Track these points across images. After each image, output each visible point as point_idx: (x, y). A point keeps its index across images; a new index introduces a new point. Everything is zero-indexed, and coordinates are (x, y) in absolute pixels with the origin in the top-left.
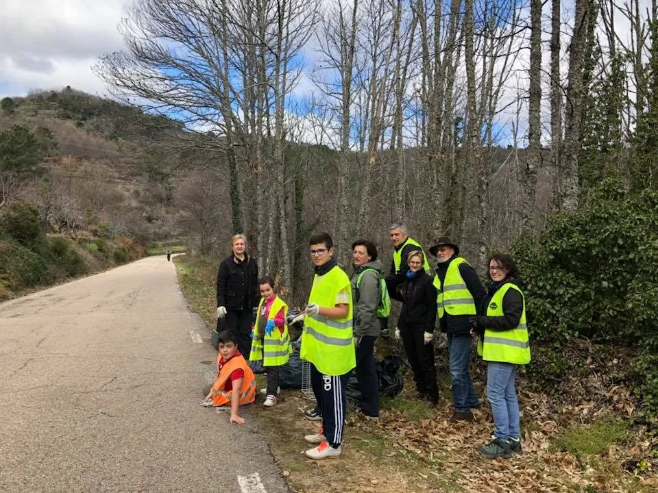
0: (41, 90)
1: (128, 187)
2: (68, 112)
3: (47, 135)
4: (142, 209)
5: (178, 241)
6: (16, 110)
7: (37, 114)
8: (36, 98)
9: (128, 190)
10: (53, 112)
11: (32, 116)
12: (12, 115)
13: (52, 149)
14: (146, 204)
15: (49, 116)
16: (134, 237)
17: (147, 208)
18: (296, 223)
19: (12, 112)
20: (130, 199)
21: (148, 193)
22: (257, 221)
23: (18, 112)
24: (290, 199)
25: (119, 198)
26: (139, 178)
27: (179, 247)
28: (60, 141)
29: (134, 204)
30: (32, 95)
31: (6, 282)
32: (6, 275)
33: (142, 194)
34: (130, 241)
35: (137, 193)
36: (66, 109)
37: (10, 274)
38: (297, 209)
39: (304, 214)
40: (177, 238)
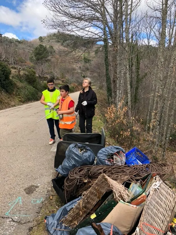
0: (50, 33)
1: (77, 65)
2: (59, 40)
3: (52, 48)
4: (82, 73)
5: (94, 84)
6: (43, 41)
7: (49, 42)
8: (49, 36)
9: (77, 67)
10: (54, 40)
11: (48, 42)
12: (42, 42)
13: (54, 53)
14: (83, 71)
15: (53, 42)
16: (78, 83)
17: (83, 73)
18: (136, 75)
19: (42, 41)
20: (78, 69)
21: (84, 67)
22: (117, 73)
23: (44, 41)
24: (134, 65)
25: (74, 69)
26: (81, 62)
27: (94, 87)
28: (56, 50)
29: (79, 71)
30: (48, 35)
31: (20, 99)
32: (20, 97)
33: (82, 68)
34: (76, 84)
35: (80, 67)
36: (58, 39)
37: (22, 96)
38: (137, 69)
39: (140, 71)
40: (93, 83)
